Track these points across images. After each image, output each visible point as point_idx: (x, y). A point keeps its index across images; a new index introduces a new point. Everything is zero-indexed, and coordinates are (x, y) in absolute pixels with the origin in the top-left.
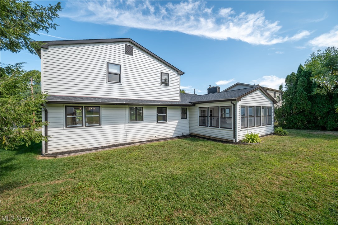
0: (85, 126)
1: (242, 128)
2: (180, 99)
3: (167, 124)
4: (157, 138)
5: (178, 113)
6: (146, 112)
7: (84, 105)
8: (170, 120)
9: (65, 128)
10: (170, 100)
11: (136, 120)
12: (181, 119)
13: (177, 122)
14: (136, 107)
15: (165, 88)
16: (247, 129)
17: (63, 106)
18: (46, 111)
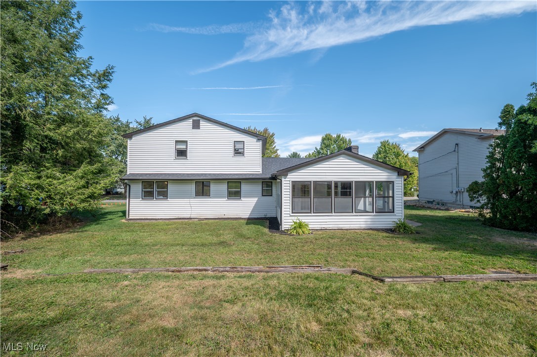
0: (156, 199)
1: (292, 213)
2: (261, 171)
3: (241, 201)
4: (227, 217)
5: (258, 188)
6: (213, 187)
7: (155, 181)
8: (245, 197)
9: (141, 199)
10: (246, 173)
11: (203, 196)
12: (262, 195)
13: (257, 199)
14: (203, 182)
15: (239, 158)
16: (310, 214)
17: (140, 182)
18: (130, 186)
